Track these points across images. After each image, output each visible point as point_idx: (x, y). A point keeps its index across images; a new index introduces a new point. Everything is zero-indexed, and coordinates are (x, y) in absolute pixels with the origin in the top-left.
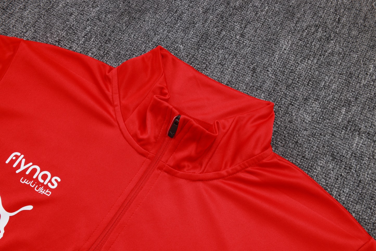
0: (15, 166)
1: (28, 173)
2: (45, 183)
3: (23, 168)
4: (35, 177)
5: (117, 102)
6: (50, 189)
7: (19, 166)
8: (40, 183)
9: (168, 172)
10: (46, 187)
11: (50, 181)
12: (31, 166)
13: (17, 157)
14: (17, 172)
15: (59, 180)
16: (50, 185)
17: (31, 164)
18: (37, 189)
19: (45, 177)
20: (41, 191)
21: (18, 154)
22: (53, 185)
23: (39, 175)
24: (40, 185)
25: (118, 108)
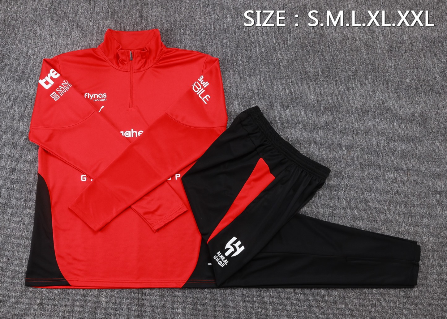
0: (88, 98)
1: (94, 97)
2: (102, 97)
3: (92, 97)
4: (97, 97)
5: (107, 59)
6: (105, 98)
7: (90, 97)
8: (100, 98)
9: (137, 72)
10: (103, 98)
11: (103, 96)
12: (94, 95)
13: (87, 95)
14: (91, 99)
15: (106, 94)
16: (104, 97)
17: (93, 94)
18: (101, 100)
19: (100, 96)
20: (102, 100)
21: (87, 94)
22: (105, 96)
23: (98, 96)
24: (101, 99)
25: (108, 61)
